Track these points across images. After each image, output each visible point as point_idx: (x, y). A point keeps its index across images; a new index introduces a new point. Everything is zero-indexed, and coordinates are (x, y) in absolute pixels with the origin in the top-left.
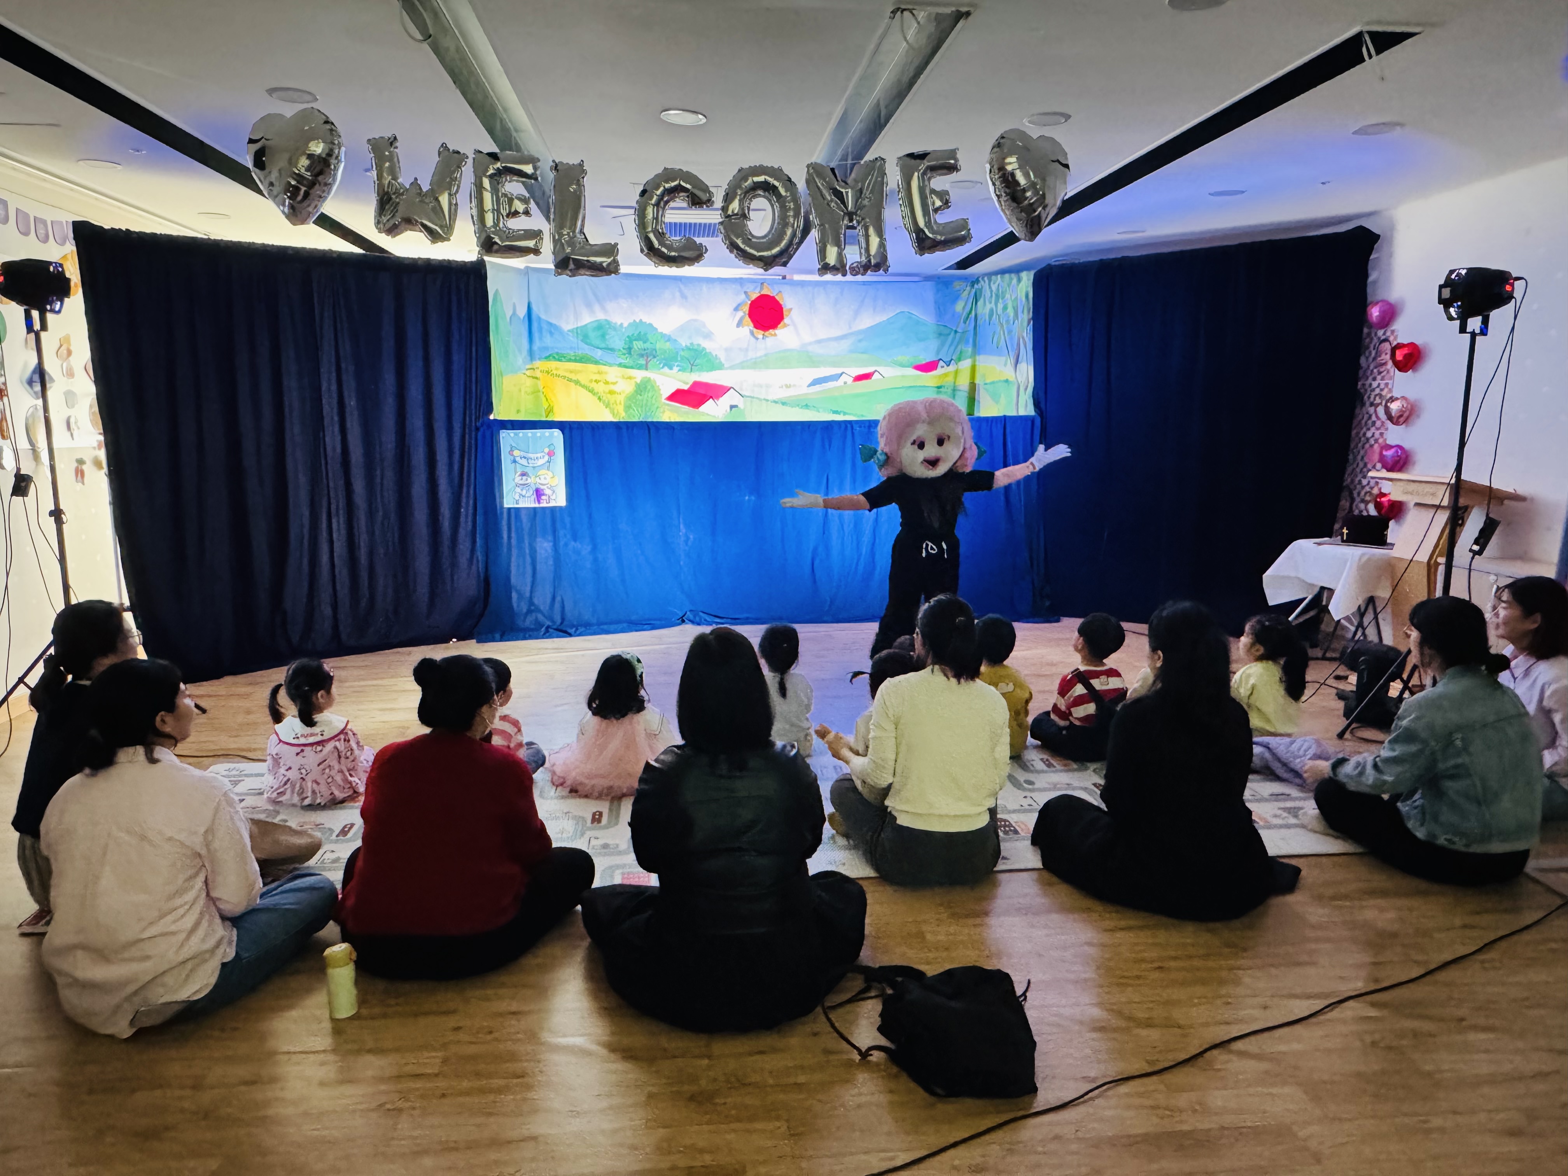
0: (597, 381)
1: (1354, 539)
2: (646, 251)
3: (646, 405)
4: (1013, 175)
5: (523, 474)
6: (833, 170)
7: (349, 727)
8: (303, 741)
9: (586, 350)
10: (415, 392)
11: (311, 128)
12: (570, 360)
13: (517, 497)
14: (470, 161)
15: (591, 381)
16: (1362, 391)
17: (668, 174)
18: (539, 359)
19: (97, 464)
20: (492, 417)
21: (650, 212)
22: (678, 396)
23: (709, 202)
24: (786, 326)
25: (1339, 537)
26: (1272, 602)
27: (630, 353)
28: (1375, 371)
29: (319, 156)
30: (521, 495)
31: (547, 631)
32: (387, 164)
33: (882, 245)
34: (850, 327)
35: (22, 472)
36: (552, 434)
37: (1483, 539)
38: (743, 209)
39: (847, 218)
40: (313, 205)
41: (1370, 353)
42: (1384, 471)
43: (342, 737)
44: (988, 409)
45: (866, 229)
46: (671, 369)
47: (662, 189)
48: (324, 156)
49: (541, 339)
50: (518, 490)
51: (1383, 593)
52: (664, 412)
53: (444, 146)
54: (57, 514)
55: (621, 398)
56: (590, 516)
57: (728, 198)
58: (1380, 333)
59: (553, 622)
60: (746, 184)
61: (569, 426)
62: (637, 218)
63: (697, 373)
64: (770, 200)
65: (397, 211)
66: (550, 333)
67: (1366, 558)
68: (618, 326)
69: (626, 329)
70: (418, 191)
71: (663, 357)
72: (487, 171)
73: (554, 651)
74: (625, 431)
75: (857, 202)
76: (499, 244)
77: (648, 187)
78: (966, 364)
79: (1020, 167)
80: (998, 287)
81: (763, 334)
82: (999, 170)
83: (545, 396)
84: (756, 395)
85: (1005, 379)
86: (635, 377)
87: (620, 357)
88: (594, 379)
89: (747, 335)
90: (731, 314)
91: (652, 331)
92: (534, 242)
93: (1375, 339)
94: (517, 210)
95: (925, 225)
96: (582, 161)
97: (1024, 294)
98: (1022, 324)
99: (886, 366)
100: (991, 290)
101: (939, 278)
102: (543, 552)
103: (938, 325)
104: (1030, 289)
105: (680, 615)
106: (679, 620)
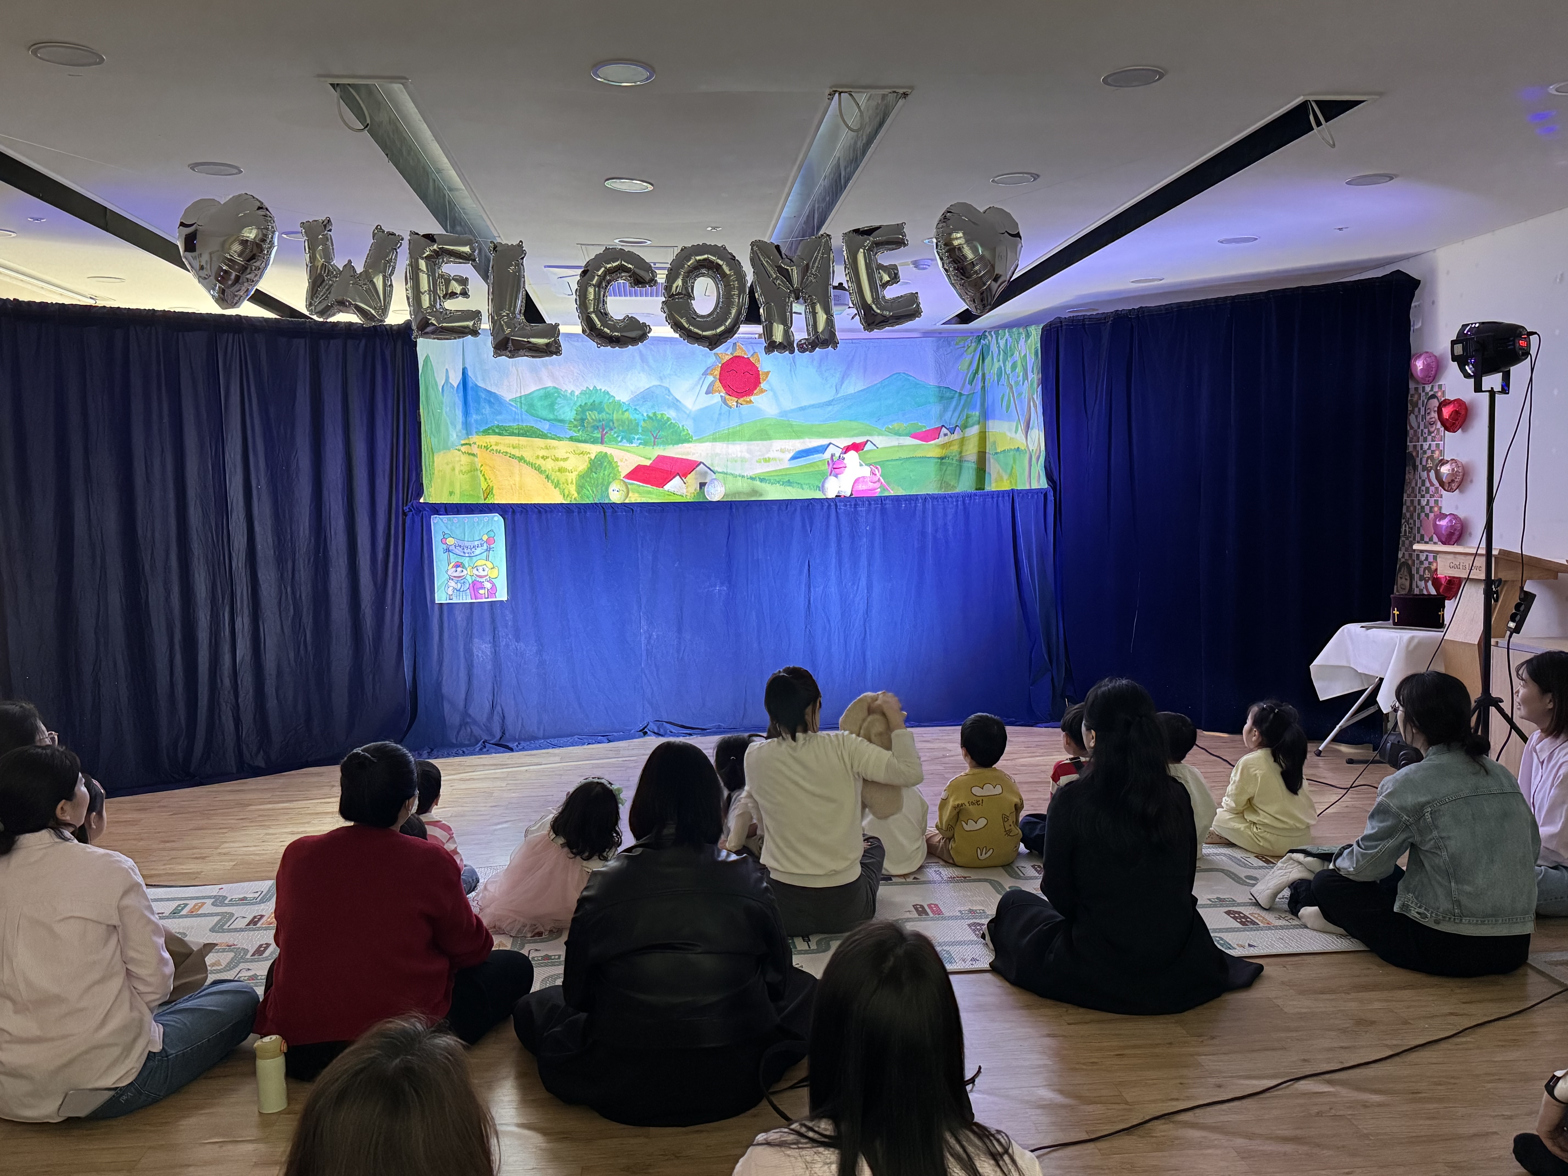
0: (544, 458)
1: (1404, 622)
2: (588, 332)
3: (602, 484)
4: (960, 249)
5: (457, 566)
6: (778, 247)
9: (530, 422)
11: (245, 214)
12: (512, 434)
13: (450, 591)
14: (405, 244)
15: (538, 457)
16: (1414, 454)
17: (610, 254)
18: (477, 433)
20: (422, 500)
21: (591, 292)
22: (639, 474)
23: (651, 282)
24: (762, 391)
26: (1323, 696)
27: (583, 426)
28: (1426, 431)
29: (252, 242)
30: (454, 589)
31: (484, 746)
32: (320, 247)
34: (836, 392)
36: (491, 519)
37: (1519, 615)
38: (687, 289)
39: (793, 295)
40: (244, 289)
41: (1419, 409)
42: (1440, 543)
44: (998, 482)
45: (813, 305)
46: (630, 441)
47: (603, 269)
48: (257, 241)
49: (478, 410)
50: (452, 583)
53: (379, 228)
55: (573, 477)
56: (536, 611)
57: (671, 278)
58: (1428, 388)
59: (492, 734)
60: (689, 264)
61: (511, 510)
62: (578, 298)
63: (662, 447)
64: (713, 278)
65: (329, 293)
66: (489, 402)
67: (1416, 641)
68: (568, 395)
69: (577, 398)
70: (352, 274)
71: (621, 429)
72: (424, 253)
73: (493, 767)
74: (576, 514)
75: (803, 279)
76: (435, 325)
77: (589, 268)
78: (974, 430)
79: (967, 242)
80: (1006, 343)
81: (737, 402)
82: (946, 245)
83: (484, 475)
84: (729, 471)
85: (1016, 447)
86: (589, 453)
87: (570, 430)
88: (541, 455)
89: (718, 402)
90: (700, 378)
91: (608, 399)
92: (472, 322)
93: (1423, 394)
94: (454, 291)
95: (873, 302)
96: (521, 241)
97: (1033, 351)
98: (1032, 384)
99: (879, 434)
100: (999, 347)
101: (940, 333)
102: (480, 655)
103: (939, 387)
104: (1039, 345)
105: (641, 726)
106: (640, 731)
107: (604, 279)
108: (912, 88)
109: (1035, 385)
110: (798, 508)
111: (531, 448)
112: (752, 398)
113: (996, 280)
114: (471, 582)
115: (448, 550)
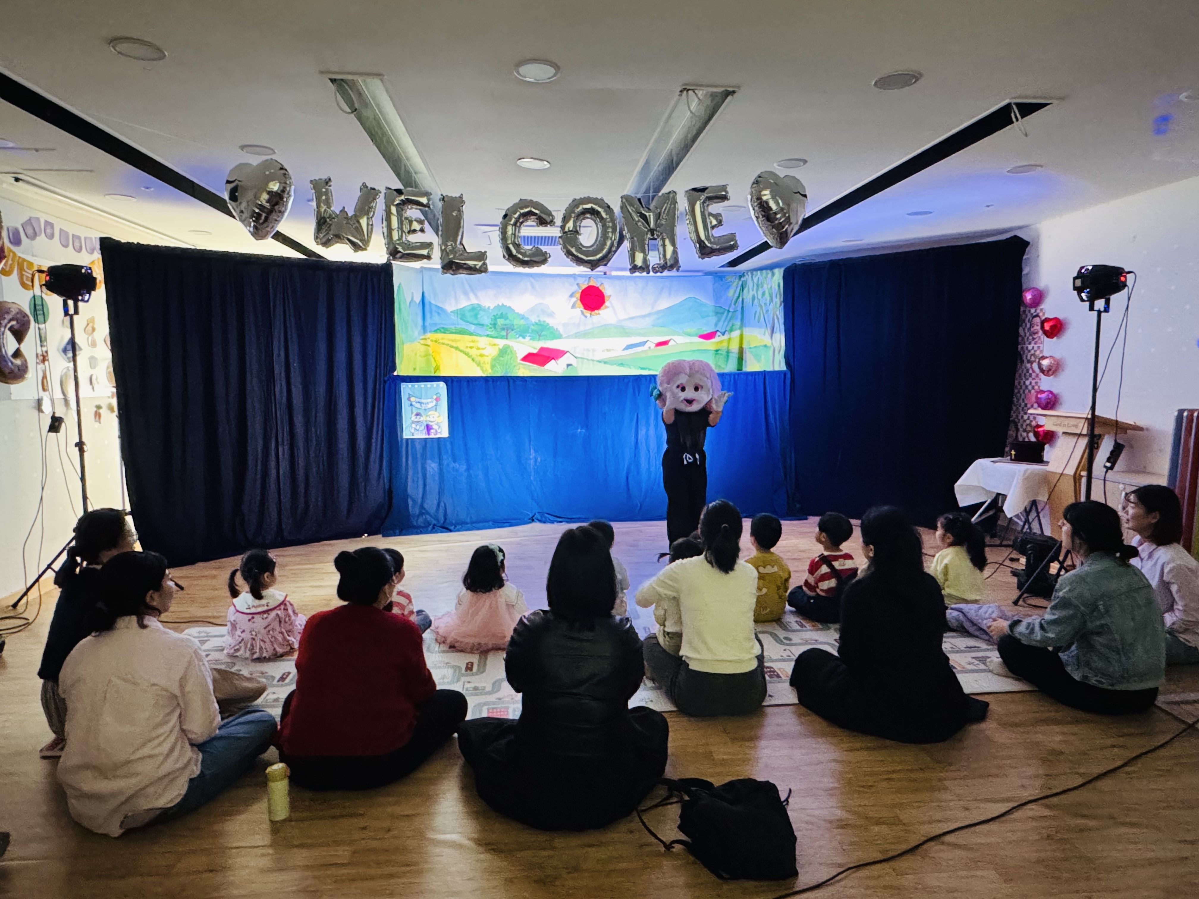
0: (471, 348)
1: (1020, 458)
2: (507, 256)
3: (507, 364)
4: (767, 203)
5: (417, 414)
6: (639, 200)
7: (288, 599)
8: (253, 610)
9: (463, 325)
10: (341, 356)
11: (270, 172)
12: (452, 333)
13: (413, 431)
14: (382, 195)
15: (467, 347)
16: (1021, 352)
17: (523, 203)
18: (431, 332)
19: (111, 409)
20: (395, 374)
21: (510, 230)
22: (529, 358)
23: (551, 223)
24: (607, 307)
25: (1009, 458)
26: (962, 504)
27: (495, 328)
28: (1031, 338)
29: (276, 192)
30: (415, 429)
31: (434, 528)
32: (324, 197)
33: (675, 252)
34: (653, 308)
35: (57, 415)
36: (438, 385)
37: (1113, 458)
38: (576, 227)
39: (649, 233)
40: (271, 225)
41: (1026, 324)
42: (1040, 409)
43: (282, 607)
44: (752, 366)
45: (663, 240)
46: (524, 338)
47: (518, 214)
48: (279, 192)
49: (431, 318)
50: (414, 426)
51: (1043, 498)
52: (519, 369)
53: (364, 185)
54: (80, 445)
55: (488, 360)
56: (466, 445)
57: (565, 220)
58: (1033, 310)
59: (438, 521)
60: (578, 210)
61: (451, 380)
62: (500, 234)
63: (543, 341)
64: (595, 221)
65: (329, 229)
66: (438, 313)
67: (1029, 472)
68: (486, 308)
69: (492, 310)
70: (345, 216)
71: (518, 330)
72: (394, 201)
73: (439, 542)
74: (491, 382)
75: (657, 221)
76: (403, 252)
77: (508, 212)
78: (736, 334)
79: (773, 198)
80: (758, 279)
81: (590, 314)
82: (758, 199)
83: (434, 358)
84: (585, 357)
85: (764, 345)
86: (498, 345)
87: (488, 330)
88: (469, 346)
89: (578, 314)
90: (568, 299)
91: (511, 311)
92: (427, 251)
93: (1029, 315)
94: (415, 228)
95: (706, 239)
96: (462, 194)
97: (777, 285)
98: (776, 305)
99: (678, 335)
100: (753, 282)
102: (431, 471)
103: (716, 307)
104: (782, 281)
105: (531, 516)
106: (530, 519)
107: (519, 221)
108: (739, 87)
109: (779, 305)
110: (630, 381)
111: (464, 341)
112: (600, 311)
115: (411, 405)
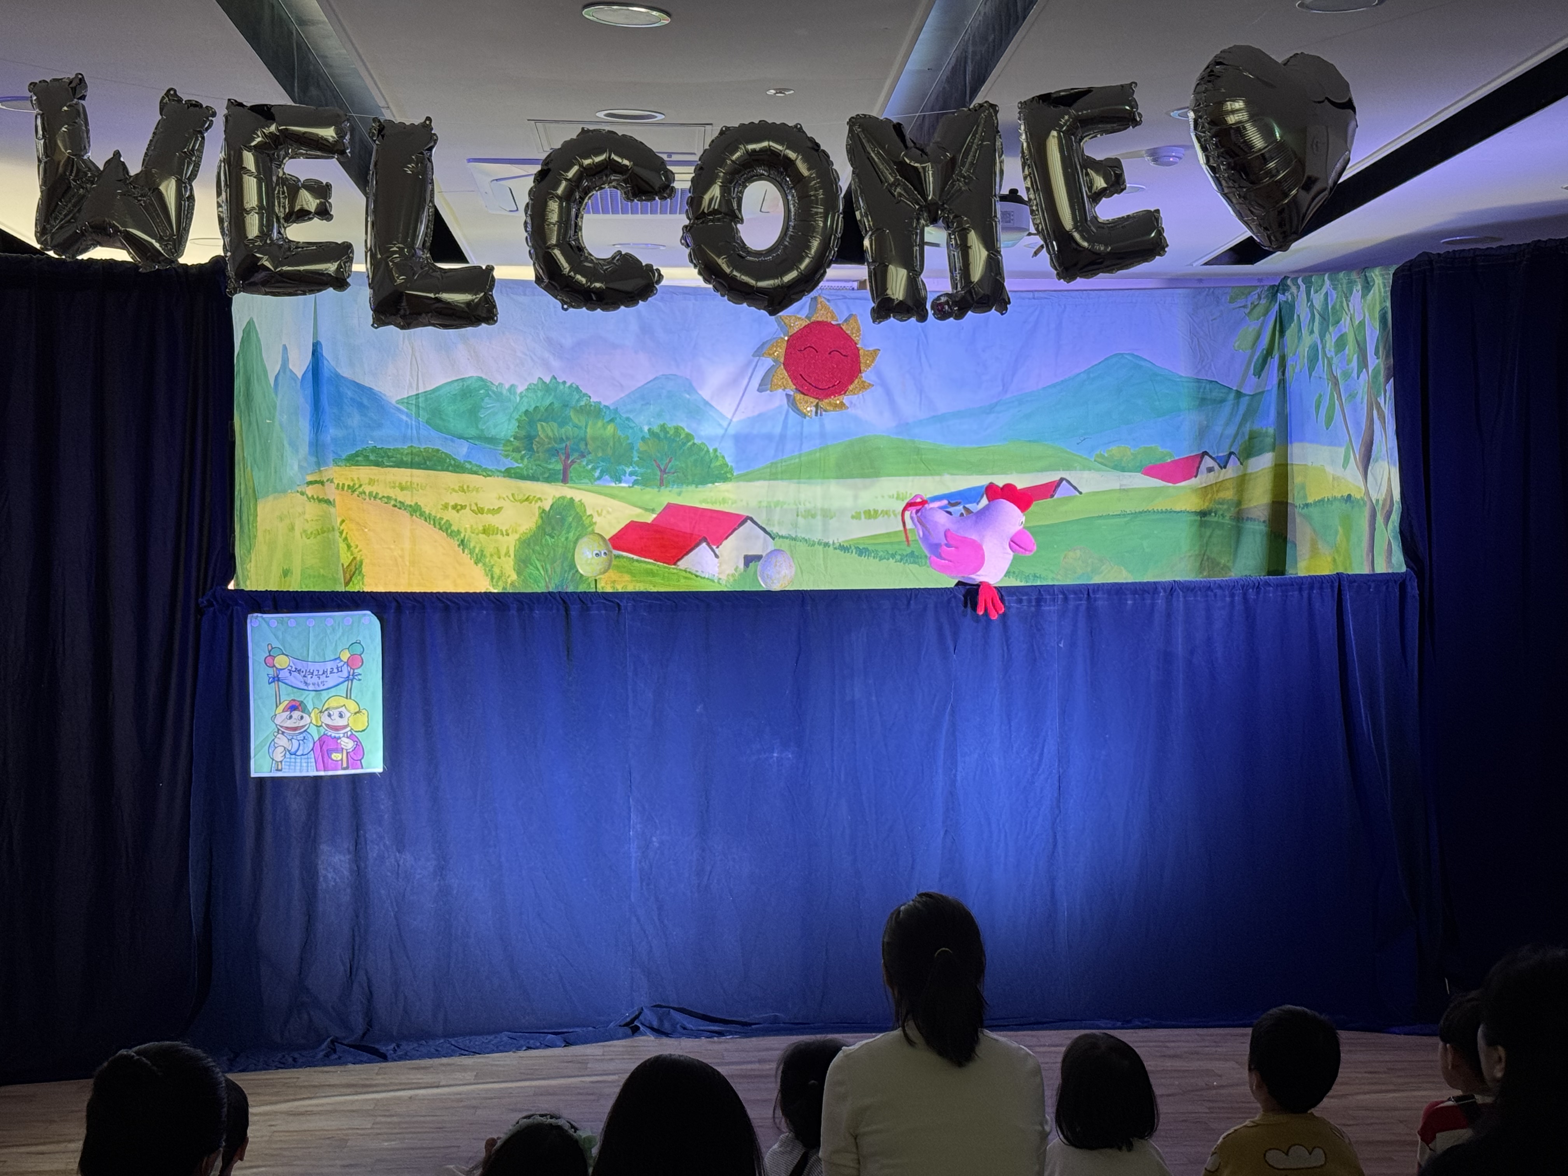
0: (457, 508)
2: (547, 282)
3: (564, 556)
4: (1239, 129)
6: (898, 128)
9: (434, 442)
12: (400, 464)
15: (445, 506)
17: (589, 141)
18: (336, 462)
20: (231, 586)
21: (554, 211)
22: (632, 539)
23: (664, 190)
24: (864, 387)
27: (530, 449)
31: (333, 1048)
32: (65, 128)
36: (358, 620)
38: (729, 203)
39: (925, 213)
44: (1314, 560)
45: (962, 234)
46: (617, 478)
47: (576, 168)
49: (339, 418)
53: (172, 94)
55: (510, 543)
57: (701, 183)
59: (347, 1026)
60: (734, 157)
61: (394, 604)
62: (529, 221)
63: (676, 489)
64: (780, 185)
65: (79, 211)
66: (361, 406)
68: (504, 392)
69: (521, 397)
70: (121, 176)
71: (600, 454)
72: (253, 139)
73: (349, 1090)
74: (514, 612)
75: (945, 183)
76: (267, 269)
77: (550, 166)
78: (1264, 463)
79: (1253, 118)
80: (1326, 299)
81: (817, 406)
82: (1212, 123)
83: (346, 539)
84: (801, 535)
85: (1346, 494)
86: (540, 499)
87: (507, 456)
88: (452, 503)
89: (781, 406)
90: (749, 363)
91: (578, 401)
92: (336, 264)
94: (306, 207)
95: (1076, 227)
96: (428, 119)
97: (1377, 315)
98: (1375, 376)
99: (1084, 468)
100: (1312, 307)
101: (1200, 280)
102: (330, 876)
103: (1199, 381)
104: (1388, 304)
105: (628, 1016)
106: (627, 1025)
107: (578, 187)
109: (1382, 379)
110: (931, 606)
112: (845, 399)
113: (1307, 187)
114: (316, 738)
115: (276, 679)
